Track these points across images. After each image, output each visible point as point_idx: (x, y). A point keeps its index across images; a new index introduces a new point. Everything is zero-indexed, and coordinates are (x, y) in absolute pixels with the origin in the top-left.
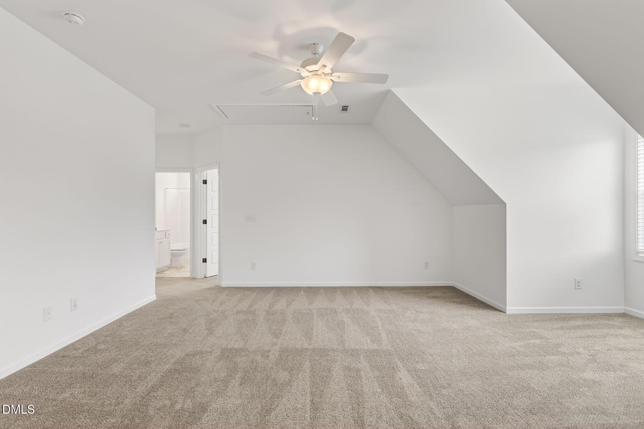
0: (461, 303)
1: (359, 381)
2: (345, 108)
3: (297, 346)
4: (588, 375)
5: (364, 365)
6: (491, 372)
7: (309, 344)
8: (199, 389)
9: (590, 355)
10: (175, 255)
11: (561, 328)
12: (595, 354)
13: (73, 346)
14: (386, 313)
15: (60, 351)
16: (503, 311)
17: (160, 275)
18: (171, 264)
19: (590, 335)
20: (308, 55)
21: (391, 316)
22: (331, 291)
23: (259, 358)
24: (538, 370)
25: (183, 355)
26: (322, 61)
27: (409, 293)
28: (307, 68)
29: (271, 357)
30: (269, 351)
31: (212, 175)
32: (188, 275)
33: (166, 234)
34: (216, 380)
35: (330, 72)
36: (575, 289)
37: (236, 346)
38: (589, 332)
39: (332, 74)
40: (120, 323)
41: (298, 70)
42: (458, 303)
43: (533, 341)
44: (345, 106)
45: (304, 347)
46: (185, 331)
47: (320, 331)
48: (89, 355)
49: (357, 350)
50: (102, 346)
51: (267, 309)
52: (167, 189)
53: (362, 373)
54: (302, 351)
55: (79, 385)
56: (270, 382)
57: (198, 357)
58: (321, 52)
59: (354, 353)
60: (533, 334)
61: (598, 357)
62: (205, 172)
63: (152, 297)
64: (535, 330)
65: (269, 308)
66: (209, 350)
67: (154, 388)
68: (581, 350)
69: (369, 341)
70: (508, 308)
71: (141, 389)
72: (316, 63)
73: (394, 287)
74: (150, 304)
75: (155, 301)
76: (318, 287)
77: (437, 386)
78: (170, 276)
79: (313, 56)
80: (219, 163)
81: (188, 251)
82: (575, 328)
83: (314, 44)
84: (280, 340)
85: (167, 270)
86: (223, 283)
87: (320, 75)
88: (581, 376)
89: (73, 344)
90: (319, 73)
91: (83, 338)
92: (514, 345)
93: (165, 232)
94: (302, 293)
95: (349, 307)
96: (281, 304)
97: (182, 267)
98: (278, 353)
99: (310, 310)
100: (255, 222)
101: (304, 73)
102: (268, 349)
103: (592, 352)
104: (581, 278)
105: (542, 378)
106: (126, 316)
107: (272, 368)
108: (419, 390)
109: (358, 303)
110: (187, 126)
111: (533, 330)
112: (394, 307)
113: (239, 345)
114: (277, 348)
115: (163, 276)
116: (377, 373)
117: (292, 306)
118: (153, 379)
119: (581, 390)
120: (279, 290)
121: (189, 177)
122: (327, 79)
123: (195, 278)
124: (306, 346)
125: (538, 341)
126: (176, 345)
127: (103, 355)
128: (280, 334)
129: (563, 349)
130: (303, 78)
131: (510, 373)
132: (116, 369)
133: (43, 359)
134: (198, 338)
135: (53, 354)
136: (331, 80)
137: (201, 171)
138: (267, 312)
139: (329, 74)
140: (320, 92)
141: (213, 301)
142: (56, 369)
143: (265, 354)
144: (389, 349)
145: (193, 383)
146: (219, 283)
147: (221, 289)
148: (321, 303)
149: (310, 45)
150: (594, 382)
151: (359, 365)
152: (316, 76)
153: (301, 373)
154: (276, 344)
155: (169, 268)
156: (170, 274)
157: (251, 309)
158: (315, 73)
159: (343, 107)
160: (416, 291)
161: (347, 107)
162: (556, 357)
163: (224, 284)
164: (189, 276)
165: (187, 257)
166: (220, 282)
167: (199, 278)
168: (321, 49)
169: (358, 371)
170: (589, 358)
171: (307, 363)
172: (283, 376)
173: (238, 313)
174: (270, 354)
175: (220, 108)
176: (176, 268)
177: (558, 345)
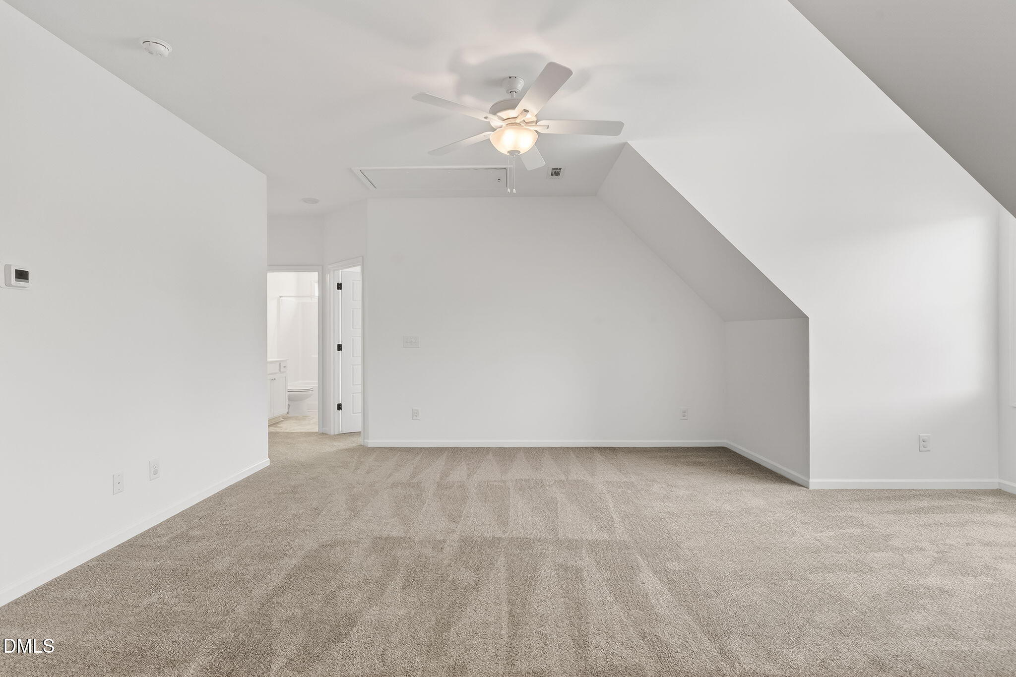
0: (739, 472)
1: (581, 586)
2: (556, 172)
3: (486, 535)
4: (933, 581)
5: (586, 562)
6: (782, 575)
7: (504, 532)
8: (344, 593)
9: (937, 552)
10: (294, 399)
11: (895, 512)
12: (945, 551)
13: (153, 532)
14: (620, 486)
15: (136, 538)
16: (803, 485)
17: (273, 429)
18: (288, 413)
19: (941, 522)
20: (501, 95)
21: (629, 492)
22: (534, 453)
23: (428, 551)
24: (855, 573)
25: (316, 546)
26: (523, 104)
27: (656, 457)
28: (499, 114)
29: (447, 549)
30: (444, 541)
31: (352, 275)
32: (316, 430)
33: (281, 365)
34: (367, 581)
35: (535, 119)
36: (920, 451)
37: (394, 534)
38: (939, 518)
39: (537, 122)
40: (219, 498)
41: (486, 118)
42: (732, 472)
43: (849, 531)
44: (557, 169)
45: (497, 536)
46: (317, 511)
47: (519, 514)
48: (179, 544)
49: (576, 541)
50: (196, 533)
51: (438, 480)
52: (281, 298)
53: (585, 573)
54: (494, 542)
55: (168, 586)
56: (446, 584)
57: (338, 548)
58: (520, 90)
59: (573, 546)
60: (850, 520)
61: (950, 555)
62: (340, 271)
63: (264, 462)
64: (854, 514)
65: (441, 478)
66: (353, 539)
67: (277, 592)
68: (925, 544)
69: (594, 529)
70: (811, 481)
71: (259, 592)
72: (513, 107)
73: (633, 448)
74: (262, 471)
75: (268, 468)
76: (514, 448)
77: (699, 593)
78: (287, 431)
79: (508, 96)
80: (363, 257)
81: (315, 394)
82: (917, 511)
83: (510, 78)
84: (459, 526)
85: (282, 421)
86: (369, 441)
87: (519, 124)
88: (921, 582)
89: (154, 529)
90: (518, 121)
91: (168, 521)
92: (818, 535)
93: (280, 364)
94: (490, 456)
95: (563, 478)
96: (459, 473)
97: (304, 418)
98: (457, 544)
99: (504, 482)
100: (418, 347)
101: (495, 122)
102: (442, 538)
103: (942, 548)
104: (929, 435)
105: (861, 584)
106: (227, 489)
107: (450, 566)
108: (671, 599)
109: (577, 472)
110: (315, 201)
111: (850, 514)
112: (634, 478)
113: (397, 532)
114: (456, 536)
115: (278, 431)
116: (607, 574)
117: (475, 476)
118: (277, 579)
119: (921, 602)
120: (455, 453)
121: (317, 279)
122: (530, 130)
123: (326, 434)
124: (499, 534)
125: (857, 531)
126: (304, 531)
127: (200, 544)
128: (460, 516)
129: (896, 542)
130: (493, 130)
131: (811, 577)
132: (220, 564)
133: (111, 551)
134: (336, 522)
135: (127, 542)
136: (536, 131)
137: (334, 270)
138: (439, 485)
139: (532, 122)
140: (519, 150)
141: (356, 468)
142: (134, 564)
143: (438, 546)
144: (626, 539)
145: (333, 586)
146: (364, 441)
147: (366, 451)
148: (520, 471)
149: (504, 79)
150: (943, 591)
151: (580, 562)
152: (512, 126)
153: (493, 572)
154: (453, 531)
155: (286, 418)
156: (288, 427)
157: (414, 481)
158: (512, 121)
159: (553, 169)
160: (667, 454)
161: (560, 169)
162: (883, 554)
163: (372, 442)
164: (318, 431)
165: (313, 402)
166: (364, 439)
167: (332, 433)
168: (520, 85)
169: (578, 571)
170: (936, 556)
171: (502, 559)
172: (466, 577)
173: (394, 485)
174: (446, 546)
175: (365, 174)
176: (296, 418)
177: (887, 537)
